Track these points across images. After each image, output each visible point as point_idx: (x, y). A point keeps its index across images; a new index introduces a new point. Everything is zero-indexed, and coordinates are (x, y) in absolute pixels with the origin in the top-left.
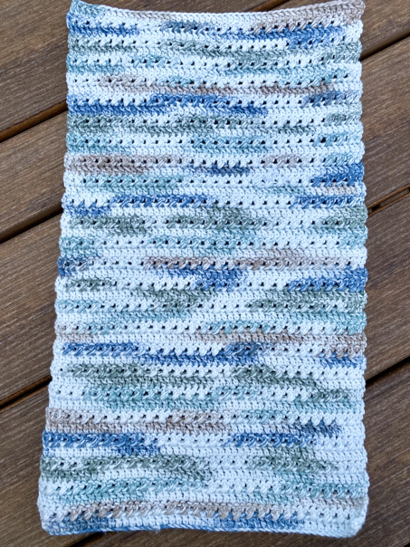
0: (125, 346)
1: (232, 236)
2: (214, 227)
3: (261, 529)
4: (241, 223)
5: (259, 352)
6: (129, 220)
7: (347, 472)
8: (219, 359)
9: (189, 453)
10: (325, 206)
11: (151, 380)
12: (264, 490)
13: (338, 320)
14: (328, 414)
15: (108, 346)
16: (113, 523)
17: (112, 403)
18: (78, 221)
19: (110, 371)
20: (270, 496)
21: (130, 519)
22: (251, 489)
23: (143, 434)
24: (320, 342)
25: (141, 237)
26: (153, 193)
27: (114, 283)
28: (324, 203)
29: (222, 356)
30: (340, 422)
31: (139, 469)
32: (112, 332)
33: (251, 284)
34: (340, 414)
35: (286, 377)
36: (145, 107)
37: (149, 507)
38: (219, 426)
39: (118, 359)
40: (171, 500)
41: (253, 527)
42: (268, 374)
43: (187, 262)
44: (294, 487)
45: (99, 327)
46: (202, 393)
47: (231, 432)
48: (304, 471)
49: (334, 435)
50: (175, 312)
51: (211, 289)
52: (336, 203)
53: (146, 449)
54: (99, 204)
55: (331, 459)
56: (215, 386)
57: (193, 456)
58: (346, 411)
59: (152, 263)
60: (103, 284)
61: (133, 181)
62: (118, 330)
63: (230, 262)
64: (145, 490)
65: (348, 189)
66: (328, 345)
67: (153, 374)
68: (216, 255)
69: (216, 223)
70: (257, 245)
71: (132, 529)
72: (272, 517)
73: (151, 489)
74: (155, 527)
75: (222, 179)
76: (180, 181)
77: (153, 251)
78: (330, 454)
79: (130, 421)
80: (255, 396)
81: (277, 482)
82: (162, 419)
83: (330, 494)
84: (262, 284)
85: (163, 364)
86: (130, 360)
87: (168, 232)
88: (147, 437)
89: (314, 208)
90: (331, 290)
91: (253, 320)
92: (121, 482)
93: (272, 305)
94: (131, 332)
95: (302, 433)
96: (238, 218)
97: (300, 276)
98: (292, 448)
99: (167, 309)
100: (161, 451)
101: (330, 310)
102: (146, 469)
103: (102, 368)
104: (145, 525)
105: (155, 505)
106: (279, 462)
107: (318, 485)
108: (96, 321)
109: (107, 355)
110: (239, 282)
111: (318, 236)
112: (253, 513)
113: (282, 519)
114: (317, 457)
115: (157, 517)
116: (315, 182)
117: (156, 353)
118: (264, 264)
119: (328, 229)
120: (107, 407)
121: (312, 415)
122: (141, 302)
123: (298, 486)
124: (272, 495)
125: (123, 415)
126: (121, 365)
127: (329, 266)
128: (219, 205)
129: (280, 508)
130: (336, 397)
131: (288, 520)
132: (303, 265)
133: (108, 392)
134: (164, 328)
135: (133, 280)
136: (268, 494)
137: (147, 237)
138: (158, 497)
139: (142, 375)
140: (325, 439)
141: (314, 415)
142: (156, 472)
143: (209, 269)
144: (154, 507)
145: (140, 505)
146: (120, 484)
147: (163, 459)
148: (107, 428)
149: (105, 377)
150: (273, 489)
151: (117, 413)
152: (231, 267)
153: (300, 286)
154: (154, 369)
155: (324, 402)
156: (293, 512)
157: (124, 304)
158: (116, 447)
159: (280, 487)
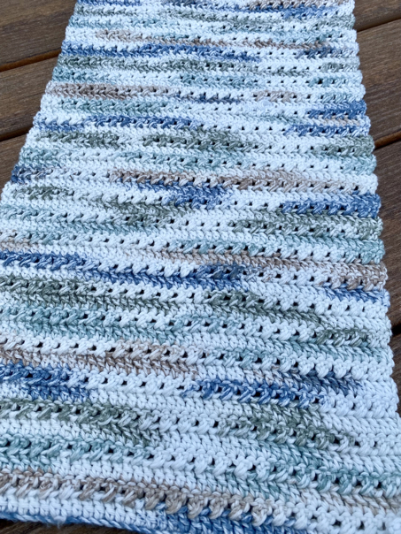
0: (68, 258)
1: (217, 155)
2: (197, 146)
4: (228, 144)
5: (243, 277)
6: (101, 136)
7: (375, 452)
8: (190, 281)
9: (132, 401)
10: (324, 134)
11: (95, 301)
12: (242, 469)
13: (347, 246)
14: (339, 360)
15: (47, 257)
17: (36, 325)
18: (46, 134)
19: (44, 285)
20: (251, 481)
21: (21, 500)
22: (221, 467)
23: (70, 369)
24: (324, 270)
25: (111, 150)
26: (133, 115)
27: (70, 192)
28: (324, 132)
29: (194, 277)
30: (358, 374)
31: (53, 421)
32: (55, 242)
33: (236, 203)
34: (357, 361)
35: (278, 308)
36: (139, 52)
37: (55, 482)
38: (180, 366)
39: (57, 273)
40: (93, 475)
42: (252, 303)
43: (161, 177)
44: (291, 470)
45: (42, 235)
46: (162, 321)
47: (197, 377)
48: (306, 446)
49: (351, 393)
50: (139, 225)
51: (188, 204)
52: (337, 132)
53: (70, 392)
54: (72, 122)
55: (349, 429)
56: (180, 313)
57: (136, 406)
58: (367, 358)
59: (120, 175)
60: (58, 193)
61: (113, 104)
62: (64, 239)
63: (213, 179)
64: (55, 455)
65: (349, 121)
66: (335, 272)
67: (99, 292)
68: (196, 171)
69: (199, 143)
70: (245, 165)
71: (19, 517)
72: (252, 520)
73: (65, 453)
74: (58, 518)
75: (209, 107)
76: (164, 106)
77: (123, 165)
78: (346, 420)
79: (54, 351)
80: (234, 329)
81: (264, 459)
82: (100, 352)
83: (349, 488)
84: (251, 204)
85: (113, 282)
86: (72, 275)
87: (143, 149)
88: (75, 374)
89: (312, 135)
90: (336, 214)
91: (237, 241)
92: (22, 439)
93: (262, 225)
94: (80, 243)
95: (302, 384)
96: (225, 139)
97: (297, 198)
98: (287, 406)
99: (129, 221)
100: (91, 397)
101: (335, 235)
102: (63, 422)
103: (34, 282)
104: (42, 513)
105: (66, 481)
106: (266, 427)
107: (329, 469)
108: (40, 229)
109: (44, 268)
110: (222, 199)
111: (318, 160)
112: (222, 510)
113: (270, 524)
114: (326, 423)
115: (64, 502)
116: (312, 114)
117: (108, 269)
118: (254, 184)
119: (328, 154)
120: (28, 329)
121: (317, 361)
122: (99, 213)
123: (297, 468)
124: (255, 480)
125: (47, 342)
126: (60, 279)
127: (332, 189)
128: (205, 128)
129: (267, 505)
130: (351, 338)
131: (280, 527)
132: (300, 186)
133: (35, 310)
134: (122, 242)
135: (94, 190)
136: (248, 478)
137: (119, 151)
138: (73, 468)
139: (84, 293)
140: (338, 397)
141: (320, 361)
142: (77, 429)
143: (186, 185)
144: (63, 485)
145: (42, 479)
146: (20, 442)
147: (91, 409)
148: (20, 357)
149: (35, 293)
150: (257, 471)
151: (40, 338)
152: (213, 184)
153: (296, 207)
154: (102, 286)
155: (333, 344)
156: (289, 513)
157: (78, 213)
158: (27, 384)
159: (268, 468)
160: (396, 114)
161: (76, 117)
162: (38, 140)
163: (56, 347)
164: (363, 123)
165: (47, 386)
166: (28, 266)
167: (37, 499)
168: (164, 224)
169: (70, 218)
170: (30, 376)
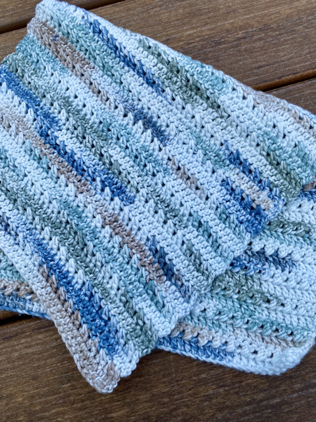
3: (184, 353)
7: (295, 312)
14: (284, 245)
16: (31, 306)
20: (201, 318)
30: (296, 257)
34: (298, 248)
41: (175, 347)
44: (231, 315)
48: (245, 301)
49: (287, 270)
55: (279, 294)
58: (306, 246)
72: (198, 342)
78: (278, 288)
81: (213, 305)
83: (270, 332)
95: (251, 259)
98: (237, 273)
106: (219, 285)
107: (258, 319)
112: (178, 333)
113: (209, 346)
114: (263, 288)
121: (266, 243)
123: (235, 315)
124: (205, 318)
129: (210, 334)
130: (297, 229)
131: (215, 349)
136: (200, 315)
140: (276, 272)
141: (269, 244)
150: (207, 312)
155: (282, 232)
156: (224, 341)
159: (215, 312)
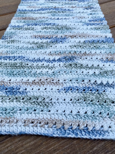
0: (19, 57)
1: (64, 31)
2: (57, 29)
3: (82, 136)
5: (75, 59)
6: (29, 28)
8: (58, 61)
9: (42, 94)
10: (94, 25)
11: (28, 68)
12: (82, 113)
13: (106, 50)
14: (110, 79)
15: (12, 57)
17: (9, 75)
18: (12, 28)
19: (11, 64)
20: (85, 116)
21: (3, 127)
22: (75, 112)
23: (20, 86)
24: (100, 56)
25: (32, 31)
26: (38, 23)
27: (20, 41)
29: (59, 60)
31: (15, 102)
32: (15, 53)
33: (71, 41)
35: (87, 66)
37: (15, 121)
39: (16, 61)
40: (29, 118)
41: (77, 134)
42: (79, 65)
43: (47, 36)
44: (99, 112)
45: (11, 52)
46: (50, 72)
47: (63, 86)
48: (103, 104)
50: (41, 48)
51: (56, 42)
52: (98, 25)
53: (20, 93)
56: (56, 70)
57: (43, 95)
59: (35, 36)
60: (16, 41)
61: (32, 21)
62: (18, 52)
64: (15, 112)
65: (101, 22)
66: (104, 56)
67: (29, 65)
68: (58, 34)
70: (72, 32)
72: (88, 129)
73: (19, 112)
74: (17, 132)
75: (60, 20)
76: (47, 21)
77: (35, 34)
79: (15, 82)
80: (74, 72)
82: (30, 81)
84: (75, 41)
85: (34, 62)
86: (21, 61)
87: (41, 30)
88: (22, 88)
89: (91, 25)
90: (101, 42)
91: (72, 50)
92: (3, 108)
93: (79, 46)
94: (23, 53)
95: (98, 86)
96: (66, 27)
97: (89, 39)
98: (95, 93)
99: (38, 47)
100: (28, 94)
101: (102, 47)
102: (18, 102)
103: (8, 64)
104: (10, 131)
105: (19, 120)
106: (89, 99)
107: (112, 111)
108: (10, 50)
109: (11, 60)
110: (66, 40)
111: (93, 31)
112: (76, 126)
113: (95, 130)
114: (109, 97)
115: (19, 127)
116: (90, 21)
117: (32, 59)
118: (75, 37)
119: (96, 29)
120: (6, 76)
121: (102, 80)
122: (28, 45)
123: (101, 111)
124: (87, 116)
125: (13, 79)
126: (17, 62)
127: (99, 37)
128: (59, 25)
129: (93, 123)
130: (112, 73)
131: (98, 131)
132: (89, 36)
133: (8, 70)
134: (36, 52)
135: (27, 40)
136: (84, 115)
137: (34, 31)
138: (22, 116)
139: (25, 66)
140: (111, 89)
141: (103, 80)
142: (23, 104)
143: (55, 38)
144: (18, 121)
145: (10, 120)
146: (3, 109)
147: (28, 97)
148: (3, 84)
149: (9, 66)
150: (87, 113)
151: (10, 78)
152: (63, 37)
153: (89, 41)
154: (30, 63)
155: (106, 75)
156: (101, 126)
157: (22, 46)
158: (6, 91)
159: (91, 112)
160: (114, 21)
161: (21, 24)
162: (10, 30)
163: (15, 81)
164: (105, 22)
165: (12, 92)
166: (6, 60)
167: (9, 127)
168: (49, 47)
169: (20, 47)
170: (7, 89)
